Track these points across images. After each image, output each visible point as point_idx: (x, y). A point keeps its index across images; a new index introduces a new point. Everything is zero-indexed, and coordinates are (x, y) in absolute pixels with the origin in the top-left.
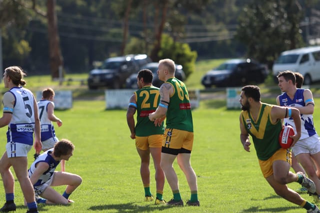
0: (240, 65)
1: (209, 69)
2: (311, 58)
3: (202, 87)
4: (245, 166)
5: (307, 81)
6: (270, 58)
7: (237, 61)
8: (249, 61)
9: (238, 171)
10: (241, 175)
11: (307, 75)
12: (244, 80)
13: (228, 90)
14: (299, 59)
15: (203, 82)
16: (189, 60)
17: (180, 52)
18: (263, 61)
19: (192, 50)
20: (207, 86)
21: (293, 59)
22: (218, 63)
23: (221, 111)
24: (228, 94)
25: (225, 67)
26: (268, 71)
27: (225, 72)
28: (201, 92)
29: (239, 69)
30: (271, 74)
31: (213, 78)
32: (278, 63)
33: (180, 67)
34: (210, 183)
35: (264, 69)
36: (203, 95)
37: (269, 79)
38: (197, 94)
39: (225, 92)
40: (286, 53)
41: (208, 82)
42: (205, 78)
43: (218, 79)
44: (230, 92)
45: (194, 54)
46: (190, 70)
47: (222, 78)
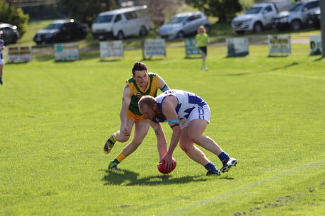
0: (65, 25)
1: (39, 29)
2: (123, 17)
3: (34, 44)
4: (71, 108)
5: (121, 37)
6: (90, 19)
7: (61, 22)
8: (72, 21)
9: (66, 112)
10: (68, 115)
11: (121, 32)
12: (68, 37)
13: (56, 45)
14: (114, 19)
15: (35, 39)
16: (23, 21)
17: (16, 15)
18: (84, 21)
19: (25, 13)
20: (38, 42)
21: (108, 19)
22: (46, 23)
23: (50, 63)
24: (56, 49)
25: (53, 27)
26: (88, 30)
27: (53, 31)
28: (33, 47)
29: (64, 29)
30: (91, 32)
31: (43, 36)
32: (96, 22)
33: (15, 28)
34: (43, 122)
35: (85, 27)
36: (35, 50)
37: (90, 35)
38: (30, 49)
39: (53, 47)
40: (102, 14)
41: (39, 39)
42: (36, 36)
43: (47, 37)
44: (58, 47)
45: (27, 16)
46: (24, 30)
47: (51, 36)
